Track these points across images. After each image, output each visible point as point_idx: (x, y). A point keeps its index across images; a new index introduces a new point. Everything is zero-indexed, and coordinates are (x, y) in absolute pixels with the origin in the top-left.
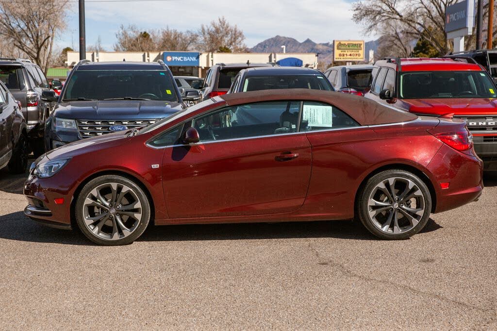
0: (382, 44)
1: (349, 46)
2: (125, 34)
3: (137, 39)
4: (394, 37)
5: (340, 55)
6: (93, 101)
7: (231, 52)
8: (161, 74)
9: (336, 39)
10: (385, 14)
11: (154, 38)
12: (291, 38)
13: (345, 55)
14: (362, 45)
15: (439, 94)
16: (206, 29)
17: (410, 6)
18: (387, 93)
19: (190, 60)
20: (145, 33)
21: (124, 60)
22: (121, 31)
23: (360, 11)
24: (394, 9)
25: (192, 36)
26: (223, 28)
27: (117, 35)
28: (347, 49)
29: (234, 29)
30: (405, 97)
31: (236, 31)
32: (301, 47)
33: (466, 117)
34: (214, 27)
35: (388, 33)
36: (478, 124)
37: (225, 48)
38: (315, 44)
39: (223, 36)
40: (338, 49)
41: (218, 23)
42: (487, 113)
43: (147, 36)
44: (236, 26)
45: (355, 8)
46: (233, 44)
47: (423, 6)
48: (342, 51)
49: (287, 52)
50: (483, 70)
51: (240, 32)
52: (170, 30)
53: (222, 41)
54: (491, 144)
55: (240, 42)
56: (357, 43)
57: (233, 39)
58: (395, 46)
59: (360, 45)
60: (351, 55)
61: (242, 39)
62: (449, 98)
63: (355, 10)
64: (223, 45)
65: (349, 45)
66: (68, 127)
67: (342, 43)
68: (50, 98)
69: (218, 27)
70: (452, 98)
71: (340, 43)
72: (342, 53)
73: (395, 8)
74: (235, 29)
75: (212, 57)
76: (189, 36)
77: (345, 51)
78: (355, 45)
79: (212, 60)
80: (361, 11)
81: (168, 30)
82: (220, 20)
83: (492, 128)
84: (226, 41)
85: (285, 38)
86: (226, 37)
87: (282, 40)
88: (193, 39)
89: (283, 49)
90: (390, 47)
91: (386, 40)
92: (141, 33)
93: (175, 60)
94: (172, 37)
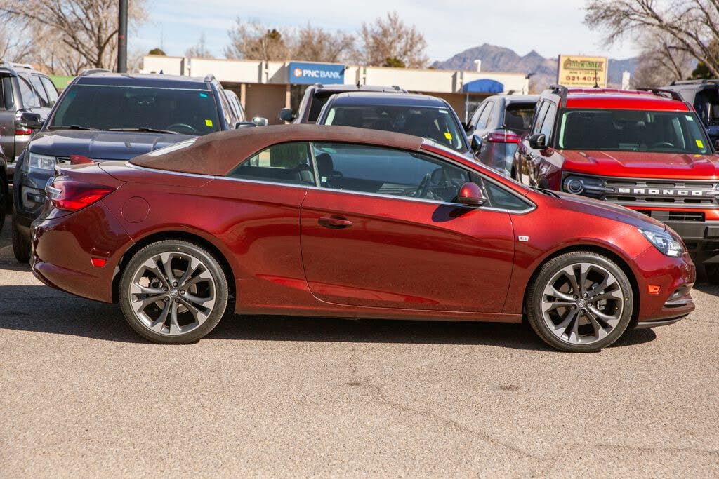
0: (643, 64)
1: (583, 65)
2: (242, 31)
3: (261, 41)
4: (662, 53)
5: (568, 78)
6: (92, 131)
7: (404, 67)
8: (202, 95)
9: (562, 53)
10: (636, 17)
11: (288, 40)
12: (506, 49)
13: (576, 79)
14: (604, 64)
15: (620, 144)
16: (369, 29)
17: (677, 5)
18: (540, 140)
19: (330, 77)
20: (274, 31)
21: (161, 73)
22: (237, 27)
23: (596, 10)
24: (650, 9)
25: (345, 39)
26: (394, 29)
27: (229, 34)
28: (580, 69)
29: (410, 31)
30: (567, 147)
31: (413, 35)
32: (521, 63)
33: (644, 181)
34: (380, 26)
35: (652, 47)
36: (661, 192)
37: (395, 59)
38: (543, 59)
39: (394, 41)
40: (566, 68)
41: (386, 22)
42: (677, 177)
43: (278, 36)
44: (414, 26)
45: (589, 6)
46: (409, 53)
47: (699, 7)
48: (571, 73)
49: (484, 70)
50: (691, 111)
51: (419, 35)
52: (312, 28)
53: (391, 48)
54: (679, 224)
55: (419, 51)
56: (594, 60)
57: (408, 46)
58: (663, 68)
59: (601, 63)
60: (585, 79)
61: (423, 48)
62: (632, 151)
63: (588, 9)
64: (394, 54)
65: (583, 63)
66: (45, 168)
67: (572, 59)
68: (32, 123)
69: (386, 28)
70: (635, 151)
71: (569, 60)
72: (571, 75)
73: (652, 8)
74: (413, 30)
75: (365, 72)
76: (340, 39)
77: (576, 73)
78: (593, 63)
79: (364, 78)
80: (598, 11)
81: (309, 29)
82: (389, 16)
83: (684, 199)
84: (398, 49)
85: (496, 47)
86: (399, 42)
87: (492, 52)
88: (348, 44)
89: (477, 64)
90: (654, 69)
91: (649, 58)
92: (269, 31)
93: (307, 75)
94: (316, 39)
